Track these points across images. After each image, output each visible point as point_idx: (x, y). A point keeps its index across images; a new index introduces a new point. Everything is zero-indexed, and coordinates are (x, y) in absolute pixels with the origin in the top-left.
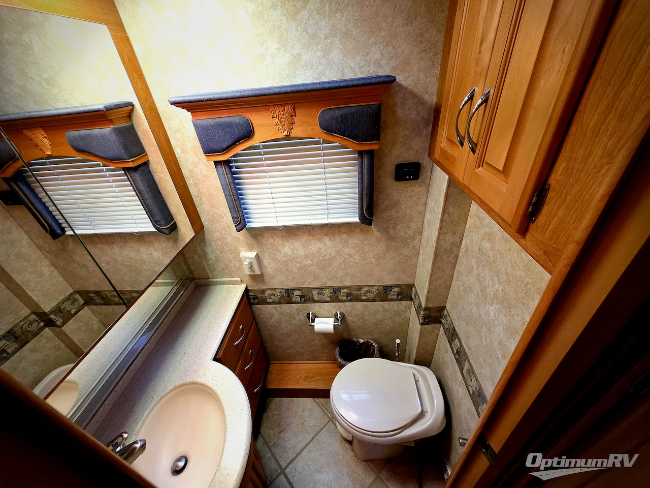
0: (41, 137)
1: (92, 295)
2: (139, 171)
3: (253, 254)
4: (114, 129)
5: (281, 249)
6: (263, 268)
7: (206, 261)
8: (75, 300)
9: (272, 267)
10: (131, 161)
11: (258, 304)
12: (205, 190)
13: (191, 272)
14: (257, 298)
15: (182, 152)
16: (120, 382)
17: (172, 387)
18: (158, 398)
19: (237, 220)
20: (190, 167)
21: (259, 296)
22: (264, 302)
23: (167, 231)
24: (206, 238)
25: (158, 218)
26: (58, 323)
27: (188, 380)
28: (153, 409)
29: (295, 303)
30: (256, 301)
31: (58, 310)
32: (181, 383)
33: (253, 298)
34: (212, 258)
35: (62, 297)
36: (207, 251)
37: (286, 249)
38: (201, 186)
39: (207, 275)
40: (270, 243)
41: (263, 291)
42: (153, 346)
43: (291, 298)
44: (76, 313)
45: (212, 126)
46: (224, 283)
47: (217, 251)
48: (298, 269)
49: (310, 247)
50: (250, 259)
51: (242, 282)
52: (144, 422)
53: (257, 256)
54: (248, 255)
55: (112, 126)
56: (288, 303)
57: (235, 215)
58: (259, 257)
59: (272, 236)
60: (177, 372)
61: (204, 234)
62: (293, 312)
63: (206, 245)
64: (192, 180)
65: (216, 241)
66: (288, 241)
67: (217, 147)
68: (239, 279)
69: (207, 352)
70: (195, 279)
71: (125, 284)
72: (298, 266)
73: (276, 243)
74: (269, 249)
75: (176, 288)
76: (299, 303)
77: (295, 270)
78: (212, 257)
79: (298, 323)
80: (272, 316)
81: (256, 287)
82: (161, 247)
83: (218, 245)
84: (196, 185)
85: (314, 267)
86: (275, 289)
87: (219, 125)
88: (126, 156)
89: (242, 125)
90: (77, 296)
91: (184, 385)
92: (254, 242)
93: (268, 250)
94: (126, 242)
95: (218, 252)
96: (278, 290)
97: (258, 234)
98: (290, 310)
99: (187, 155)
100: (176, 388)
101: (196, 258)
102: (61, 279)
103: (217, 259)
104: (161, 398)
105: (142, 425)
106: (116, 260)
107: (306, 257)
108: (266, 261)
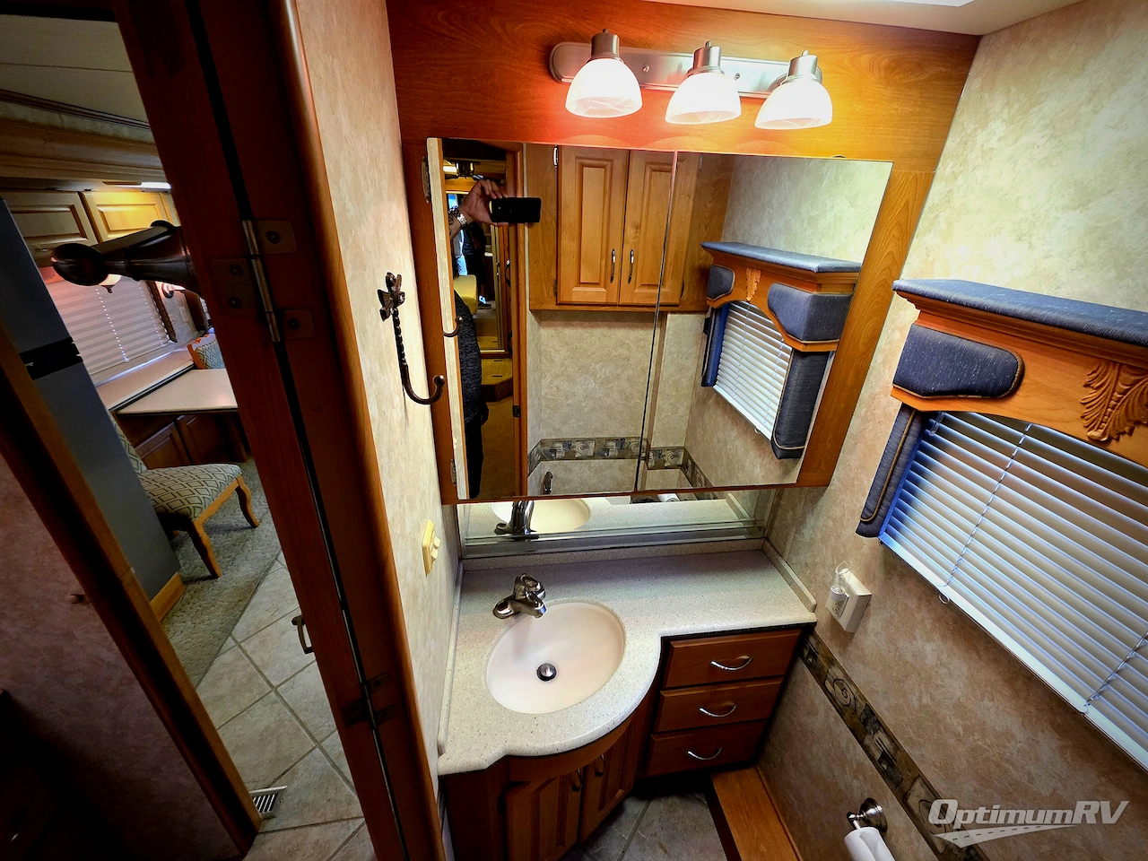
0: (755, 280)
1: (690, 462)
2: (807, 360)
3: (861, 590)
4: (815, 296)
5: (918, 637)
6: (860, 629)
7: (796, 532)
8: (676, 456)
9: (877, 646)
10: (805, 344)
11: (810, 666)
12: (872, 435)
13: (771, 527)
14: (815, 657)
15: (883, 362)
16: (596, 552)
17: (610, 607)
18: (595, 600)
19: (869, 514)
20: (877, 390)
21: (822, 660)
22: (821, 678)
23: (779, 453)
24: (820, 503)
25: (783, 429)
26: (649, 464)
27: (624, 620)
28: (583, 601)
29: (866, 749)
30: (811, 660)
31: (659, 453)
32: (618, 613)
33: (810, 650)
34: (806, 535)
35: (671, 445)
36: (808, 520)
37: (929, 647)
38: (870, 427)
39: (784, 550)
40: (906, 605)
41: (832, 661)
42: (650, 555)
43: (867, 732)
44: (666, 468)
45: (935, 345)
46: (791, 583)
47: (818, 533)
48: (922, 706)
49: (986, 702)
50: (849, 590)
51: (814, 609)
52: (569, 601)
53: (865, 602)
54: (853, 583)
55: (815, 293)
56: (853, 731)
57: (871, 506)
58: (868, 605)
59: (920, 599)
60: (629, 602)
61: (822, 495)
62: (849, 756)
63: (813, 510)
64: (864, 410)
65: (829, 518)
66: (943, 637)
67: (917, 382)
68: (813, 601)
69: (667, 622)
70: (768, 540)
71: (714, 475)
72: (924, 701)
73: (918, 616)
74: (897, 611)
75: (741, 525)
76: (872, 758)
77: (916, 704)
78: (807, 533)
79: (842, 786)
80: (812, 712)
81: (827, 642)
82: (768, 467)
83: (826, 526)
84: (865, 420)
85: (961, 749)
86: (851, 682)
87: (950, 350)
88: (801, 336)
89: (995, 369)
90: (682, 454)
91: (618, 619)
92: (879, 573)
93: (893, 612)
94: (745, 432)
95: (819, 537)
96: (854, 690)
97: (895, 569)
98: (848, 748)
99: (886, 371)
100: (611, 612)
101: (790, 515)
102: (685, 427)
103: (811, 543)
104: (596, 604)
105: (564, 602)
106: (726, 443)
107: (959, 708)
108: (874, 623)
